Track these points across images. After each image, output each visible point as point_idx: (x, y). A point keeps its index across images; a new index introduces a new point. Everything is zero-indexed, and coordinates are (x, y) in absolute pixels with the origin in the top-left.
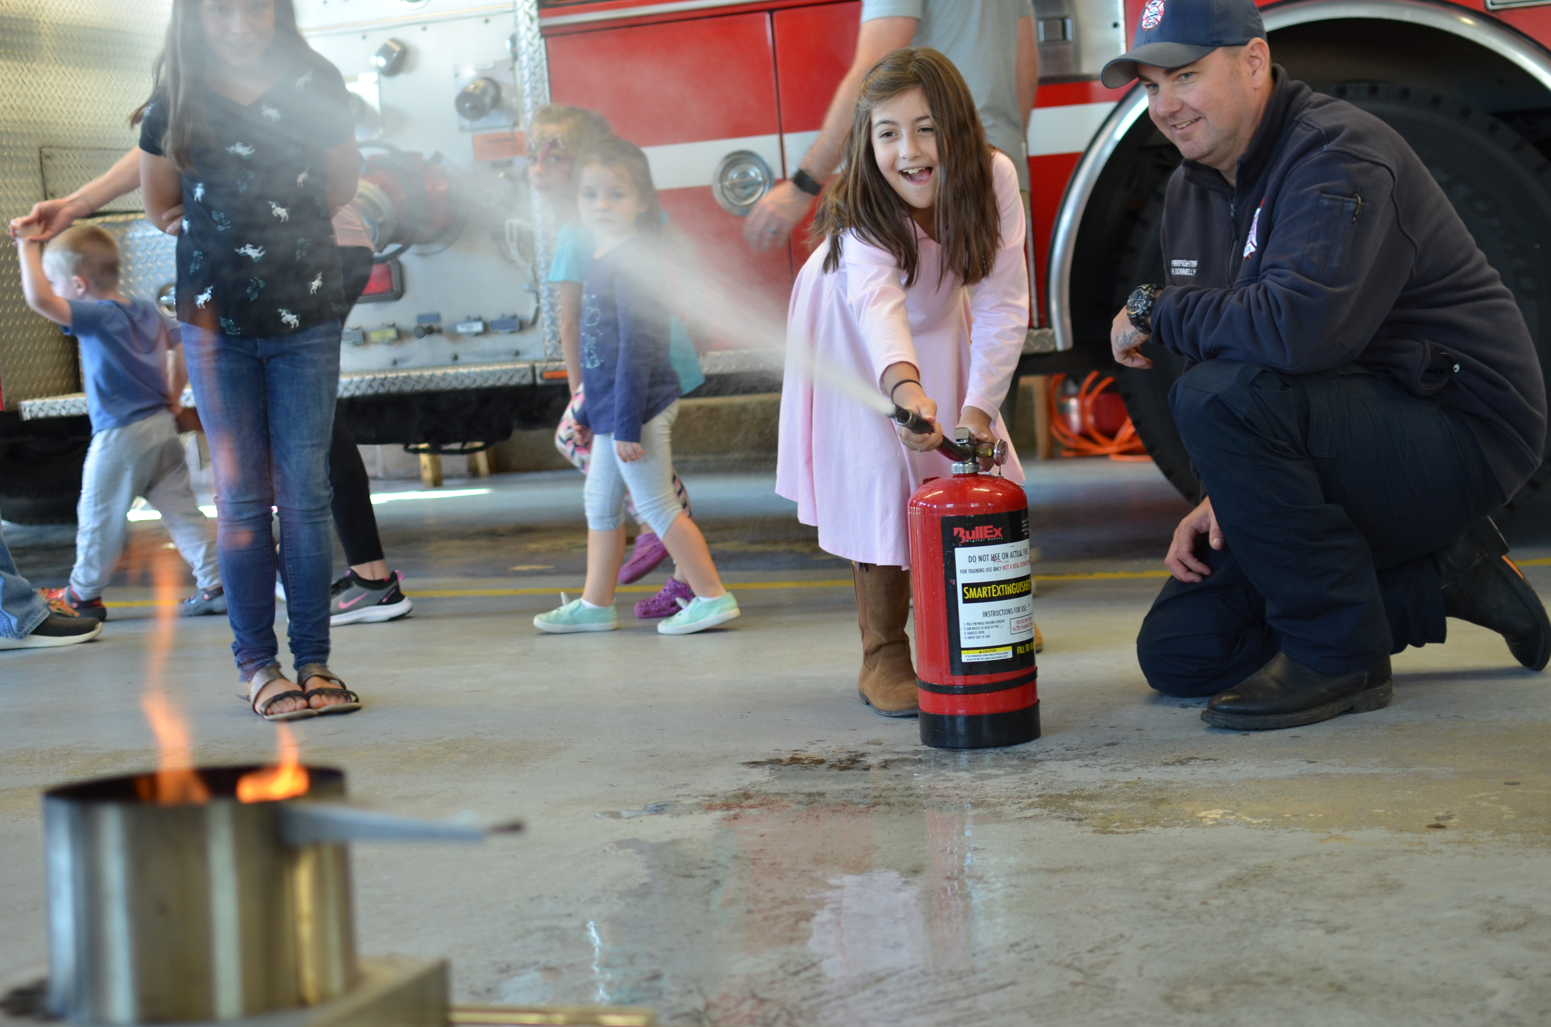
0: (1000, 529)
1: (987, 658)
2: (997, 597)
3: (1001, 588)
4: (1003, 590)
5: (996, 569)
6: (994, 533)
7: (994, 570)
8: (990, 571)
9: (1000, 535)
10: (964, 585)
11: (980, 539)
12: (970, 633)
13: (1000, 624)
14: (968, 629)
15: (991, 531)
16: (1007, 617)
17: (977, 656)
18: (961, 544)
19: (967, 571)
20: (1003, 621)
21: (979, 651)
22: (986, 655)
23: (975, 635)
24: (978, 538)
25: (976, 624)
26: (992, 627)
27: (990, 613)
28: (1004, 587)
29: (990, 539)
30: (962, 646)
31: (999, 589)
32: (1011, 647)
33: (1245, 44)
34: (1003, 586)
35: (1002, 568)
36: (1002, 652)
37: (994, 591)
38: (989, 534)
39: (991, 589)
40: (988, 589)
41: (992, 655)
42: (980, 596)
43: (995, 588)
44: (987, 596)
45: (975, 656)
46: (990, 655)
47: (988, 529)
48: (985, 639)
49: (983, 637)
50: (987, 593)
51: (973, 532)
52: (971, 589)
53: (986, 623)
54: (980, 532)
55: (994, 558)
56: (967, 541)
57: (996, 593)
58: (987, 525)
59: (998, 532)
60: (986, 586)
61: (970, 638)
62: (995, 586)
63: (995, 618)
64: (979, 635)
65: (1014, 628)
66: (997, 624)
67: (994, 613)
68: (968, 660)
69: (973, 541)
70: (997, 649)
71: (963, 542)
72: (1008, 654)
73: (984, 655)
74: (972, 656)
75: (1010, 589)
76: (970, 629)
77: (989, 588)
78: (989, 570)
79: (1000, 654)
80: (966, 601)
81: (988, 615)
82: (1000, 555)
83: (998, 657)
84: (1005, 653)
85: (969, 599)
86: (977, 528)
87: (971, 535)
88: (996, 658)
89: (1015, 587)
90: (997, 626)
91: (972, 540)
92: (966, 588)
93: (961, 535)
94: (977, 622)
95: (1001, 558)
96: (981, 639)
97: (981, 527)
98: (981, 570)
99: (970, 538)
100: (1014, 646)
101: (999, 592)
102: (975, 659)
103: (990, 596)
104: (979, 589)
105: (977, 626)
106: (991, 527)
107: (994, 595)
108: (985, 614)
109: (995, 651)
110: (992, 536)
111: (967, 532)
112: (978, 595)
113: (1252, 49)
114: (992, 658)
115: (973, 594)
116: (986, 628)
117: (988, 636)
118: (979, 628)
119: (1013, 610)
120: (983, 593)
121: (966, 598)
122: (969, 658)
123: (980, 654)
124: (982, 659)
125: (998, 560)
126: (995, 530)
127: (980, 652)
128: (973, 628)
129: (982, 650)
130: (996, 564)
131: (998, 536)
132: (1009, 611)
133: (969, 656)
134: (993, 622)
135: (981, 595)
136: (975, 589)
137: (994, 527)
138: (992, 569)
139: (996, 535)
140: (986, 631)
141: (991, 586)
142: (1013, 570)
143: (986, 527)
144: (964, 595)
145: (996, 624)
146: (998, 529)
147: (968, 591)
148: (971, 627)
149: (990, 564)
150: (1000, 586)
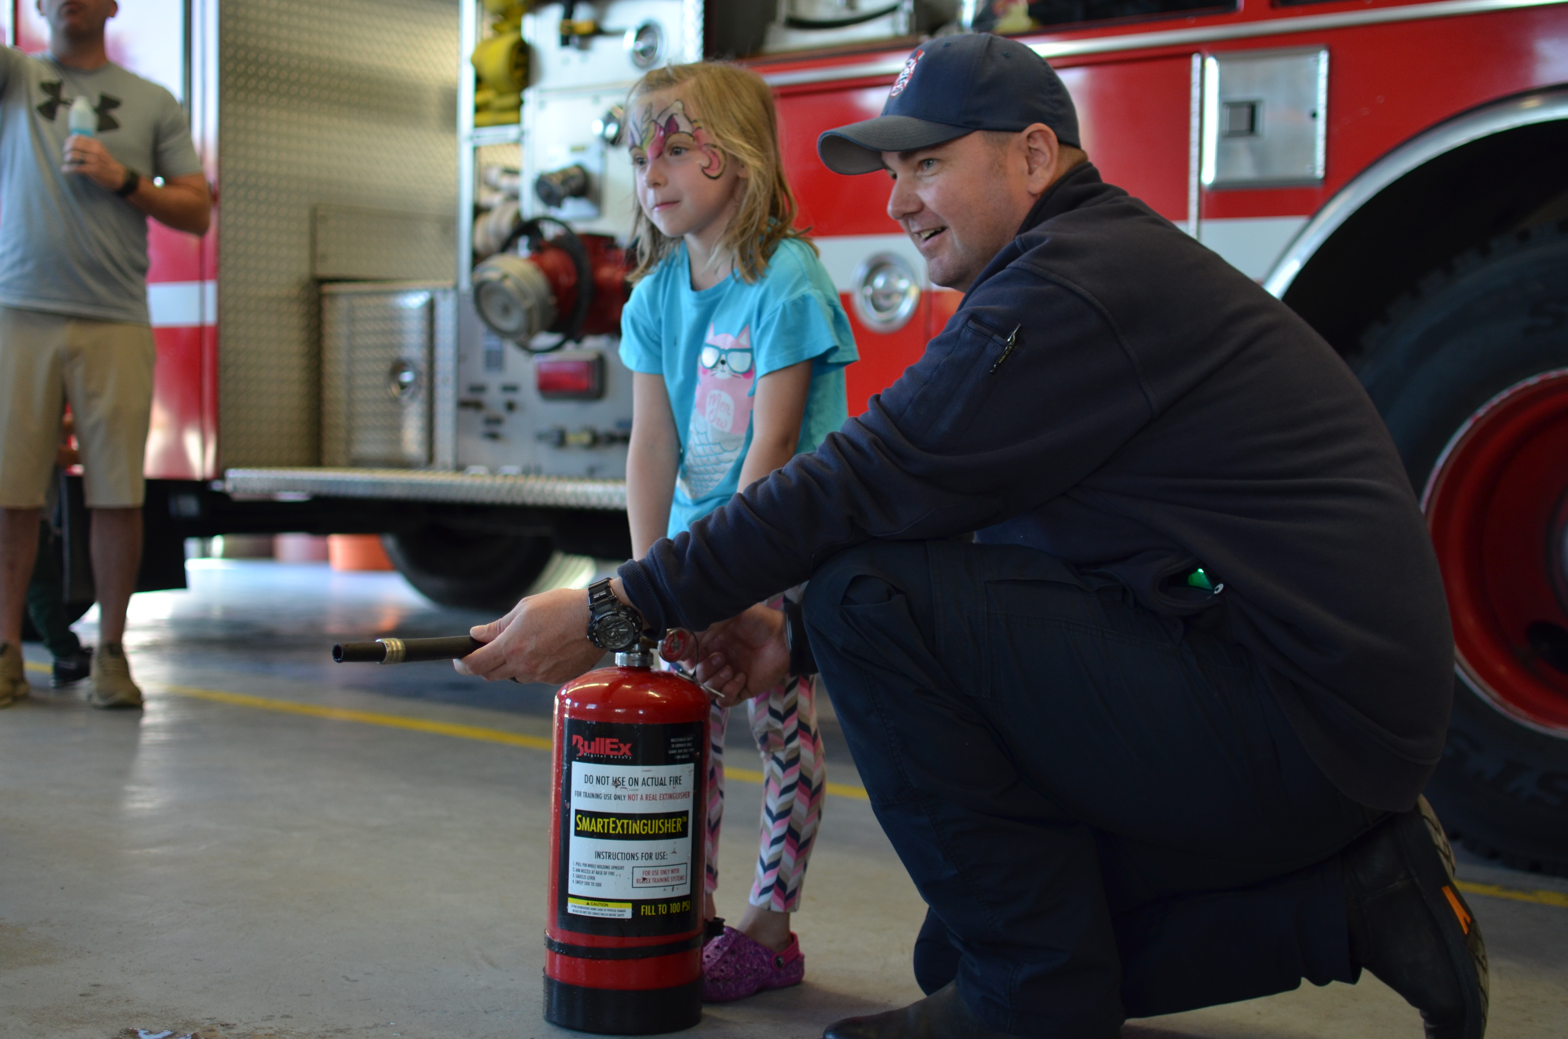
0: (629, 746)
1: (595, 914)
2: (615, 834)
3: (623, 823)
4: (625, 826)
5: (617, 797)
6: (619, 749)
7: (615, 799)
8: (610, 798)
9: (628, 753)
10: (578, 812)
11: (600, 755)
12: (578, 876)
13: (616, 872)
14: (577, 871)
15: (616, 747)
16: (628, 864)
17: (584, 908)
18: (579, 757)
19: (582, 794)
20: (622, 868)
21: (586, 901)
22: (595, 909)
23: (584, 880)
24: (597, 752)
25: (586, 865)
26: (605, 873)
27: (604, 854)
28: (628, 824)
29: (614, 756)
30: (570, 892)
31: (619, 825)
32: (630, 905)
33: (1020, 130)
34: (626, 821)
35: (627, 797)
36: (616, 909)
37: (612, 825)
38: (612, 749)
39: (608, 823)
40: (604, 822)
41: (601, 910)
42: (593, 830)
43: (614, 822)
44: (602, 831)
45: (581, 908)
46: (599, 910)
47: (612, 743)
48: (595, 887)
49: (593, 884)
50: (603, 827)
51: (592, 743)
52: (584, 818)
53: (599, 867)
54: (605, 745)
55: (616, 783)
56: (585, 754)
57: (615, 829)
58: (611, 737)
59: (625, 749)
60: (602, 819)
61: (578, 882)
62: (614, 819)
63: (610, 862)
64: (588, 881)
65: (638, 881)
66: (613, 871)
67: (609, 855)
68: (574, 911)
69: (592, 756)
70: (609, 904)
71: (580, 754)
72: (627, 913)
73: (592, 909)
74: (579, 907)
75: (636, 827)
76: (579, 870)
77: (606, 820)
78: (608, 797)
79: (613, 911)
80: (578, 833)
81: (602, 857)
82: (626, 780)
83: (610, 915)
84: (621, 911)
85: (581, 830)
86: (597, 739)
87: (589, 748)
88: (607, 915)
89: (644, 824)
90: (612, 874)
91: (590, 754)
92: (579, 816)
93: (579, 746)
94: (587, 862)
95: (626, 783)
96: (590, 887)
97: (602, 739)
98: (598, 796)
99: (588, 751)
100: (637, 904)
101: (619, 828)
102: (581, 912)
103: (606, 831)
104: (593, 820)
105: (587, 868)
106: (615, 740)
107: (611, 831)
108: (598, 855)
109: (607, 905)
110: (615, 753)
111: (586, 743)
112: (592, 828)
113: (1029, 137)
114: (602, 914)
115: (585, 825)
116: (597, 873)
117: (599, 885)
118: (588, 872)
119: (639, 855)
120: (598, 826)
121: (578, 829)
122: (575, 909)
123: (588, 906)
124: (589, 913)
125: (621, 786)
126: (622, 745)
127: (588, 904)
128: (582, 871)
129: (590, 902)
130: (619, 791)
131: (625, 754)
132: (633, 856)
133: (575, 906)
134: (607, 867)
135: (595, 828)
136: (588, 819)
137: (620, 742)
138: (613, 796)
139: (622, 752)
140: (598, 877)
141: (609, 818)
142: (645, 802)
143: (608, 741)
144: (577, 825)
145: (611, 870)
146: (625, 745)
147: (581, 820)
148: (581, 868)
149: (610, 789)
150: (621, 821)
